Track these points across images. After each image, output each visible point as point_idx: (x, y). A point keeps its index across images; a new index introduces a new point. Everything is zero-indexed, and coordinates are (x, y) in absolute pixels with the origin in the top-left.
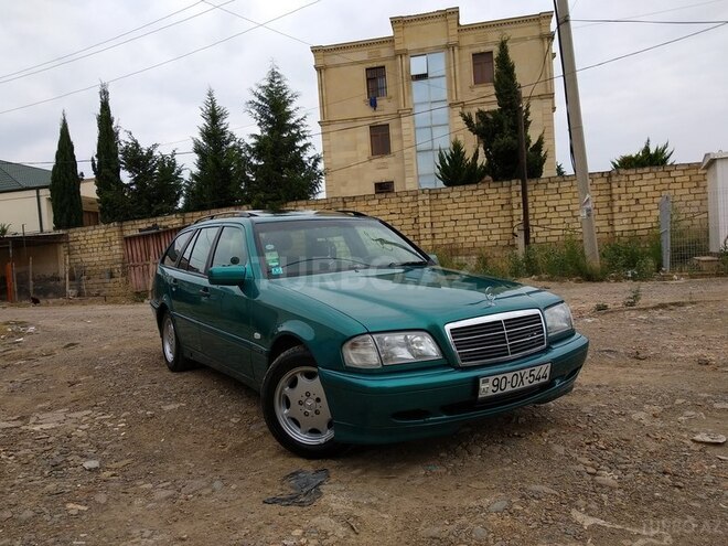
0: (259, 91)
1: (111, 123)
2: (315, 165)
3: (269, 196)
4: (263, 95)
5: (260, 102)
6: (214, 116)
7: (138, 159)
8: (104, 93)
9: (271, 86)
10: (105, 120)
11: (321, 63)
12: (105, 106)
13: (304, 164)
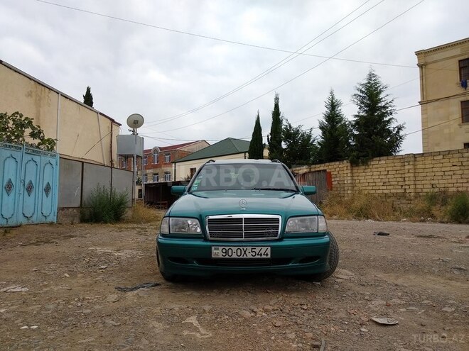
0: (361, 87)
1: (279, 115)
2: (398, 132)
3: (361, 154)
4: (363, 90)
5: (361, 94)
6: (333, 106)
7: (291, 135)
8: (277, 99)
9: (369, 83)
10: (276, 114)
11: (422, 62)
12: (277, 106)
13: (389, 132)
